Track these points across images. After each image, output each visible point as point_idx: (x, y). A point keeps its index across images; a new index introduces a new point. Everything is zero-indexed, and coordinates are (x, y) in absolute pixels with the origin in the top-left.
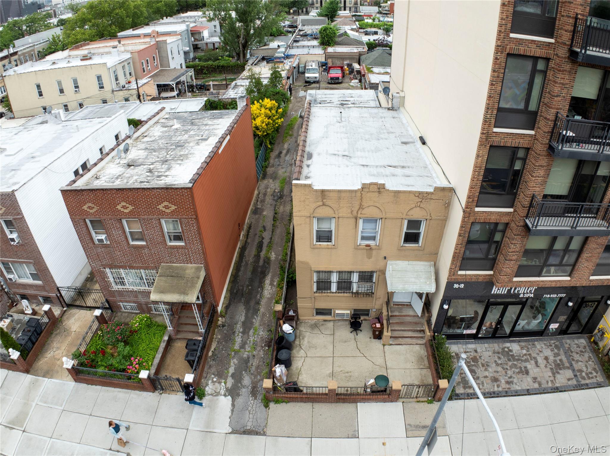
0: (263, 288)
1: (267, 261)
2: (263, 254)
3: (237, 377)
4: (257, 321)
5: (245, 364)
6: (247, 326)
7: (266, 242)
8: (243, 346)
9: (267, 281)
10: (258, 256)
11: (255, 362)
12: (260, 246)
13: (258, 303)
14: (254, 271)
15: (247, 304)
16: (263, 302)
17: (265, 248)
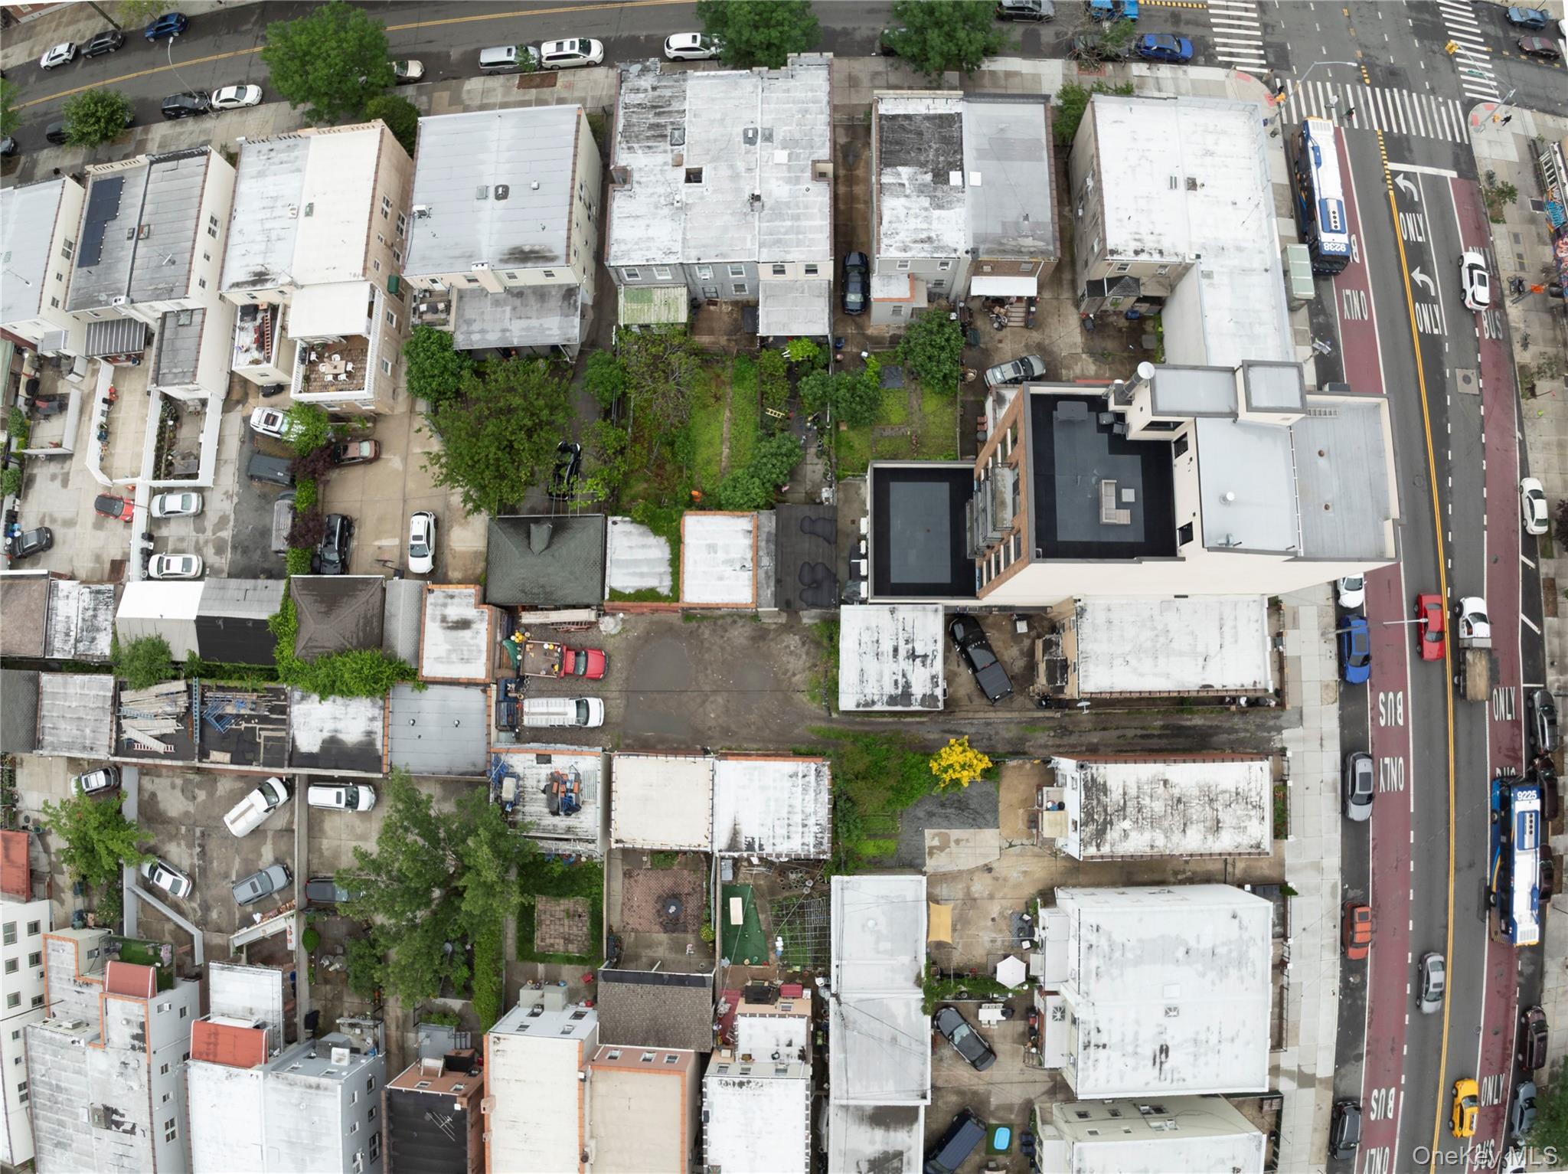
0: (1194, 727)
1: (1164, 727)
2: (1156, 732)
3: (1270, 729)
4: (1227, 725)
5: (1259, 727)
6: (1232, 730)
7: (1140, 732)
8: (1246, 731)
9: (1188, 723)
10: (1160, 736)
11: (1258, 720)
12: (1148, 736)
13: (1211, 727)
14: (1178, 736)
15: (1211, 736)
16: (1208, 723)
17: (1149, 732)
